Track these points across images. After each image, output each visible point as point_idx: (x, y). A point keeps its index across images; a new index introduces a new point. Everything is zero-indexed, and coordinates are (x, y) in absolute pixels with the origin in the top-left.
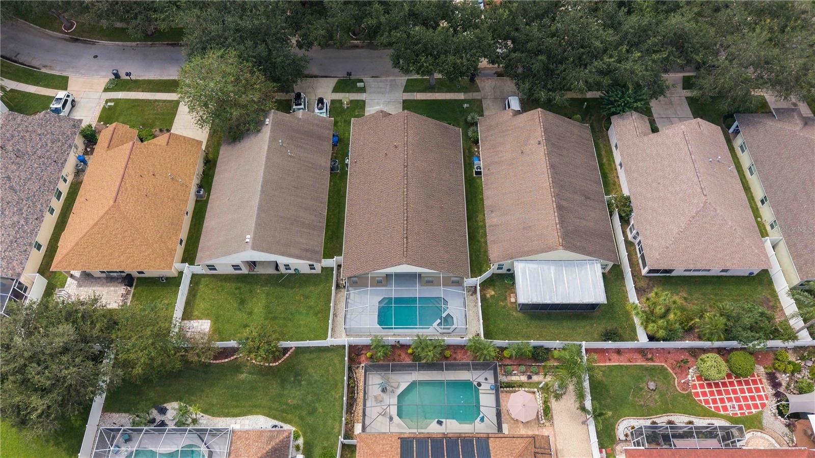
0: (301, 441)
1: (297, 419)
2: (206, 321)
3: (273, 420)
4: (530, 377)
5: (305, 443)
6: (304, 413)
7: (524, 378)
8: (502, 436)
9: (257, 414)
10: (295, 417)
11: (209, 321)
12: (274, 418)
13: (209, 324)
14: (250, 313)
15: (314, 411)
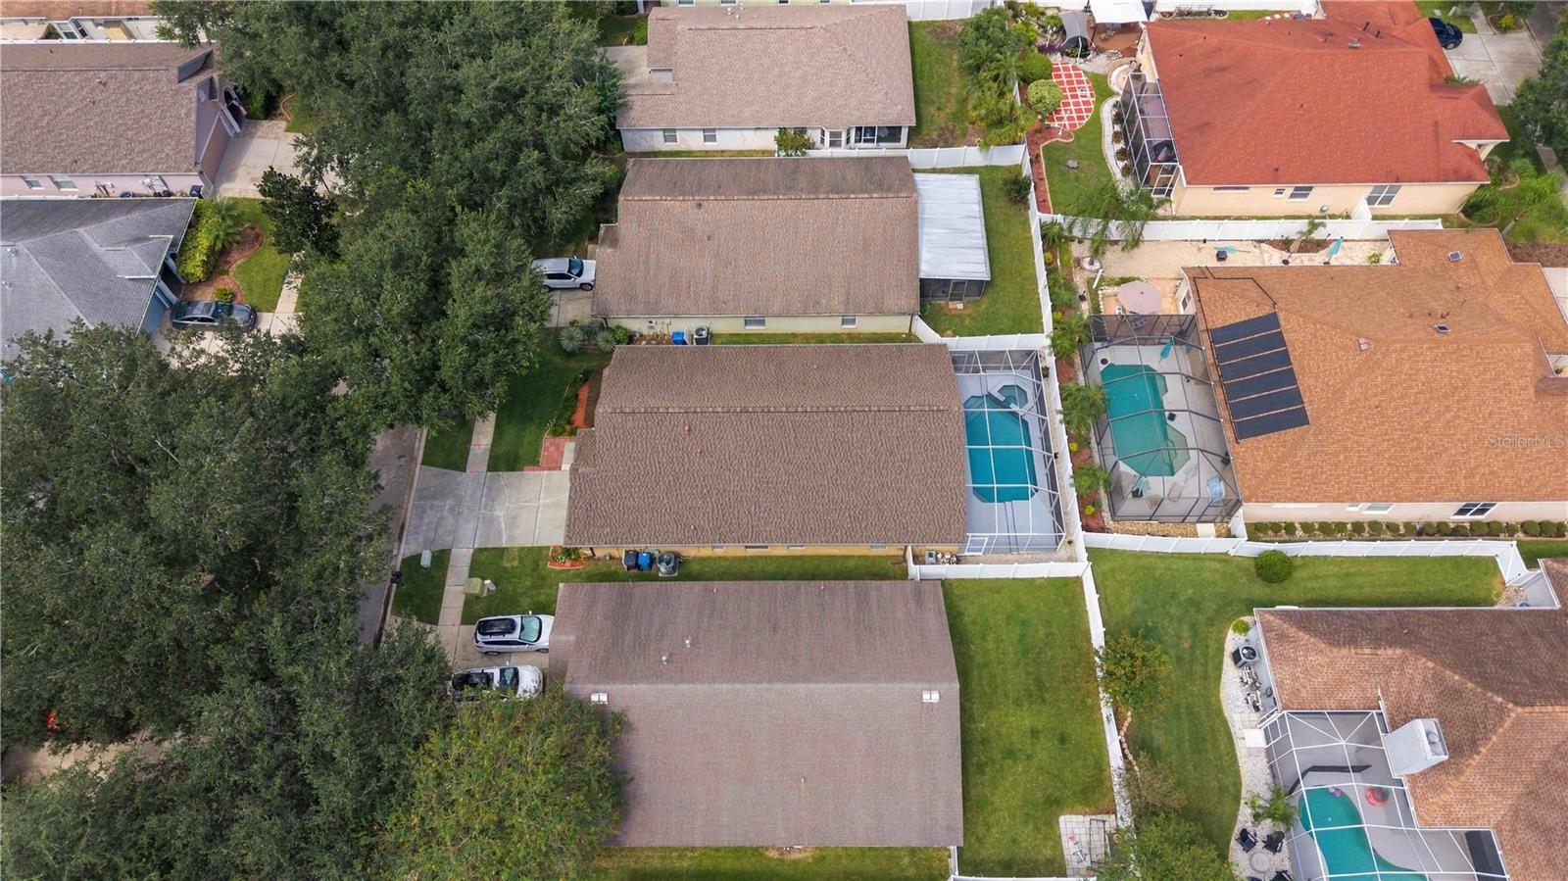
1: (1215, 631)
2: (1062, 825)
3: (1224, 667)
4: (1082, 298)
5: (1251, 612)
6: (1201, 618)
7: (1085, 306)
8: (1200, 315)
9: (1219, 701)
10: (1211, 633)
11: (1062, 819)
12: (1219, 668)
13: (1068, 817)
14: (1035, 734)
15: (1196, 604)
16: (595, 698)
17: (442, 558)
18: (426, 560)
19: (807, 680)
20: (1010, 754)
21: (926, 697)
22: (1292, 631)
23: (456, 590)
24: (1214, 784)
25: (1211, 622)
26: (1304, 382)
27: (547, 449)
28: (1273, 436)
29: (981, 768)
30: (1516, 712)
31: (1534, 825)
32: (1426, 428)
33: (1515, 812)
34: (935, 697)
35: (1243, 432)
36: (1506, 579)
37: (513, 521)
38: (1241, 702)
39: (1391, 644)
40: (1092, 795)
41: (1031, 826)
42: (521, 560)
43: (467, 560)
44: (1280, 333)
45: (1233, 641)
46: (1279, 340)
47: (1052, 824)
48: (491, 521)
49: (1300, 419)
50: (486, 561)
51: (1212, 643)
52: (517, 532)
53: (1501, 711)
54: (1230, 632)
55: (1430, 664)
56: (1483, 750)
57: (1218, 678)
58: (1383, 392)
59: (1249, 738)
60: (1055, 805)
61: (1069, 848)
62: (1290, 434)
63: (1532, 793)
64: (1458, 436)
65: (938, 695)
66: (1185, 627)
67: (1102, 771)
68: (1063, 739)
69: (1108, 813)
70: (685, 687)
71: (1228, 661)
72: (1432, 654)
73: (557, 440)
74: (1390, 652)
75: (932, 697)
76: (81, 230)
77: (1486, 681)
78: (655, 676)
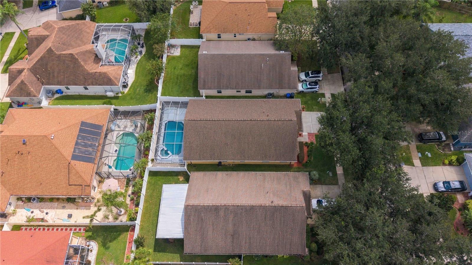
0: (120, 95)
1: (129, 94)
6: (132, 95)
11: (179, 55)
16: (283, 52)
19: (234, 55)
21: (206, 52)
22: (113, 78)
24: (143, 63)
26: (76, 133)
27: (314, 139)
30: (74, 53)
31: (82, 42)
32: (49, 120)
33: (84, 45)
34: (204, 52)
38: (130, 78)
39: (92, 73)
41: (186, 54)
42: (313, 108)
44: (74, 152)
45: (126, 91)
47: (181, 54)
49: (84, 124)
50: (323, 108)
51: (131, 90)
53: (77, 54)
54: (125, 93)
56: (85, 50)
58: (55, 126)
59: (131, 72)
60: (180, 57)
61: (179, 50)
62: (89, 121)
63: (79, 46)
66: (137, 93)
69: (169, 56)
70: (262, 53)
71: (129, 87)
73: (311, 142)
74: (93, 71)
78: (270, 56)
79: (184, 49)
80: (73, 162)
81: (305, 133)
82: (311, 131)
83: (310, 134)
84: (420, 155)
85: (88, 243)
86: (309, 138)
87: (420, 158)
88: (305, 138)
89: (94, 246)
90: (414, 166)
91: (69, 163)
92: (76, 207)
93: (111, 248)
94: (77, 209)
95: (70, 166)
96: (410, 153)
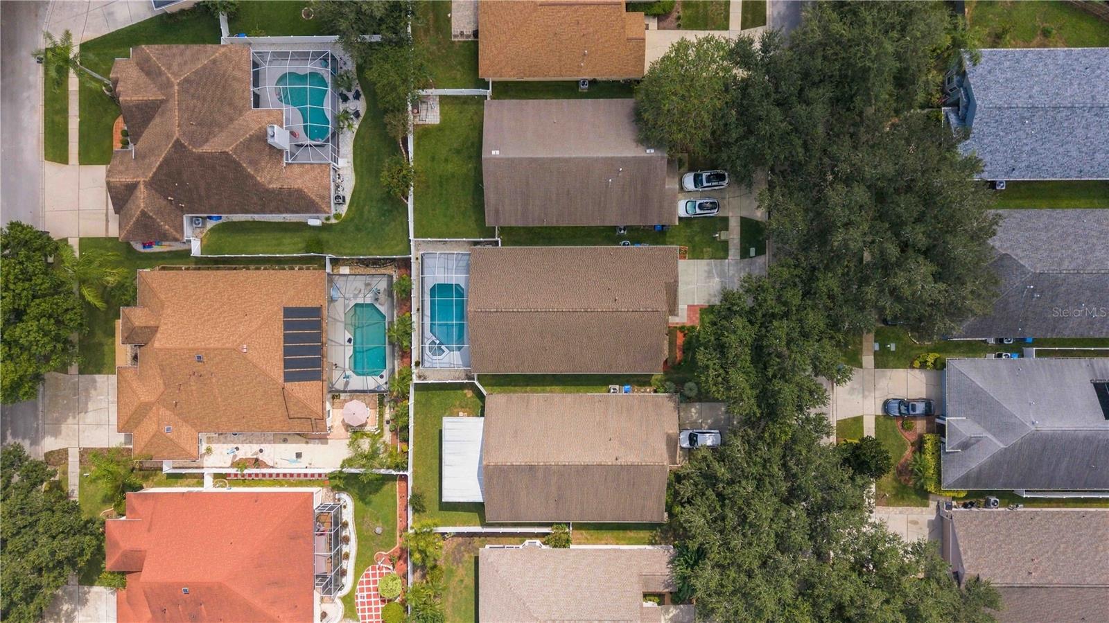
0: (333, 221)
1: (351, 215)
2: (438, 119)
3: (350, 196)
4: (388, 422)
5: (331, 225)
6: (356, 221)
7: (387, 416)
8: (324, 393)
9: (356, 179)
10: (353, 213)
11: (438, 123)
12: (353, 196)
13: (436, 123)
14: (446, 160)
15: (358, 230)
16: (652, 151)
17: (744, 254)
18: (752, 251)
19: (553, 160)
20: (458, 152)
21: (498, 152)
22: (317, 200)
23: (733, 235)
24: (366, 141)
25: (352, 220)
26: (279, 333)
27: (697, 318)
28: (302, 305)
29: (473, 144)
30: (229, 150)
31: (235, 108)
32: (224, 305)
33: (240, 114)
34: (493, 152)
35: (317, 311)
36: (199, 242)
37: (709, 275)
38: (346, 179)
39: (273, 191)
40: (424, 133)
41: (453, 119)
42: (702, 252)
43: (731, 252)
44: (285, 368)
45: (344, 210)
46: (287, 364)
47: (443, 121)
48: (722, 274)
49: (288, 312)
50: (721, 250)
51: (353, 209)
52: (706, 268)
53: (235, 150)
54: (343, 215)
55: (258, 178)
56: (248, 136)
57: (354, 192)
58: (241, 322)
59: (345, 163)
60: (439, 128)
61: (437, 109)
62: (294, 304)
63: (231, 120)
64: (207, 301)
65: (492, 152)
66: (365, 217)
67: (417, 143)
68: (433, 159)
69: (417, 125)
70: (610, 155)
71: (348, 201)
72: (257, 184)
73: (691, 324)
74: (275, 186)
75: (495, 153)
76: (1002, 446)
77: (238, 165)
78: (624, 161)
79: (446, 108)
80: (288, 385)
81: (682, 307)
82: (694, 302)
83: (691, 308)
84: (877, 347)
85: (337, 496)
86: (689, 316)
87: (875, 352)
88: (682, 318)
89: (346, 499)
90: (861, 367)
91: (283, 388)
92: (305, 440)
93: (373, 503)
94: (307, 443)
95: (286, 393)
96: (861, 343)
